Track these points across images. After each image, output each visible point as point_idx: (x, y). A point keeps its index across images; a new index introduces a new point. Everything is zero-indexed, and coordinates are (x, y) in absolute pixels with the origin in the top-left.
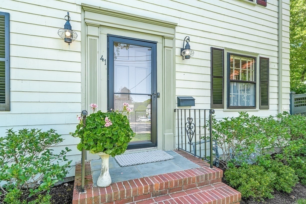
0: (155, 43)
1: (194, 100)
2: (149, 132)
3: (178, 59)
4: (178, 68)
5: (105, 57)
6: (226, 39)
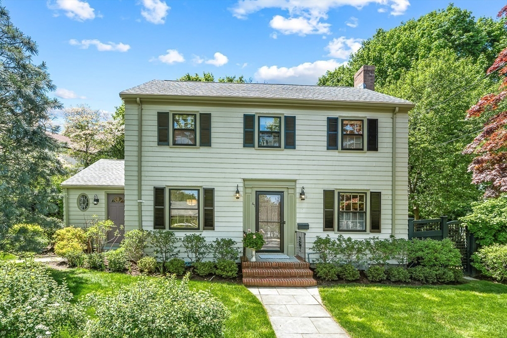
0: (283, 192)
1: (308, 226)
2: (279, 240)
3: (298, 200)
4: (297, 205)
5: (255, 203)
6: (337, 182)
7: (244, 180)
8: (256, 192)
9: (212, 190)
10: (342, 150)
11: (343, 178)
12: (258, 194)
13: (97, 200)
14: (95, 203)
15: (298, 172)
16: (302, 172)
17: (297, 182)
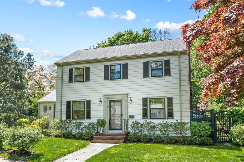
0: (122, 100)
1: (134, 116)
4: (129, 106)
6: (149, 93)
7: (104, 95)
8: (109, 100)
9: (90, 101)
10: (151, 77)
11: (152, 91)
12: (110, 101)
13: (50, 108)
14: (49, 109)
15: (129, 90)
16: (131, 90)
17: (129, 95)
